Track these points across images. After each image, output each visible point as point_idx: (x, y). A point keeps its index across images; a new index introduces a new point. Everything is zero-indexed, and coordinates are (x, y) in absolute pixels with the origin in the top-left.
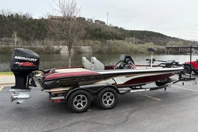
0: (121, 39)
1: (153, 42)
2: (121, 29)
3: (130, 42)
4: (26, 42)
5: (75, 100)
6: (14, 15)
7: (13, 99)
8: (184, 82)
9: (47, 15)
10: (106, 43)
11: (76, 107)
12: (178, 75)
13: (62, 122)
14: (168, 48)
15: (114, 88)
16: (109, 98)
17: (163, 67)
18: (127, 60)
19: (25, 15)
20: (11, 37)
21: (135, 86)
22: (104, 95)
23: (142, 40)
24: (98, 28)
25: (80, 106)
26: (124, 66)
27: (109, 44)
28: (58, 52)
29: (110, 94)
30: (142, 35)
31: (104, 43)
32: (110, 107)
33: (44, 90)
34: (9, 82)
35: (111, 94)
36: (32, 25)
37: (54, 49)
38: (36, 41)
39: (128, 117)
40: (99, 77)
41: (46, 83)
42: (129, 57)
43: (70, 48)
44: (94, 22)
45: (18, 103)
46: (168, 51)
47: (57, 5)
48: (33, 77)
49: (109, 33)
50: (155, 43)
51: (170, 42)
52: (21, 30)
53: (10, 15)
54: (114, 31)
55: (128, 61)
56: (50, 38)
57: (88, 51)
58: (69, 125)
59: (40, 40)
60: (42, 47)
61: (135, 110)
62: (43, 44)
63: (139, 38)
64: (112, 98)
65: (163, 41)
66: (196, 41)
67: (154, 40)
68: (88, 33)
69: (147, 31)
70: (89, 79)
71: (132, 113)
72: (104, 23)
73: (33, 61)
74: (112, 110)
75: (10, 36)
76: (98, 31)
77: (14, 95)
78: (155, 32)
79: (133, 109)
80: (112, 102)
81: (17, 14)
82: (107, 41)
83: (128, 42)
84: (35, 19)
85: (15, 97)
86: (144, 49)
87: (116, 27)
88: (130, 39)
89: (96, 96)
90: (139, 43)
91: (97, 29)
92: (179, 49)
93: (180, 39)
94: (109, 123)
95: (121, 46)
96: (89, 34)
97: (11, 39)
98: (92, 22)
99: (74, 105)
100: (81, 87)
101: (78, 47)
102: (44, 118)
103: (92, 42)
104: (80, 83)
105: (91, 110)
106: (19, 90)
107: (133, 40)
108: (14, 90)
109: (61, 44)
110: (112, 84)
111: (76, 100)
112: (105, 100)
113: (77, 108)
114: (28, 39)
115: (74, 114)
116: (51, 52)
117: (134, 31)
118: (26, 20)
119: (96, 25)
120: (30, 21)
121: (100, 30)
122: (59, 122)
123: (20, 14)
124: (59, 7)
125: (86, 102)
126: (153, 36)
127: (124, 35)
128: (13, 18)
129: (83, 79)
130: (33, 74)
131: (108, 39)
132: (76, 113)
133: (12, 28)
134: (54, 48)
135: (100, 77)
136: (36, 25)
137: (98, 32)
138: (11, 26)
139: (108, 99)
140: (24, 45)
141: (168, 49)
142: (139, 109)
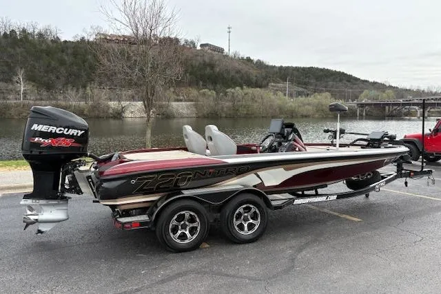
0: (260, 87)
1: (329, 91)
2: (260, 64)
3: (280, 93)
4: (45, 93)
5: (173, 222)
6: (18, 33)
7: (28, 224)
8: (408, 180)
9: (92, 31)
10: (226, 94)
11: (175, 238)
12: (396, 164)
13: (146, 273)
14: (362, 105)
15: (259, 195)
16: (249, 217)
17: (363, 147)
18: (286, 131)
19: (43, 32)
20: (11, 81)
21: (303, 190)
22: (237, 212)
23: (306, 88)
24: (207, 61)
25: (183, 237)
26: (280, 144)
27: (233, 97)
28: (118, 115)
29: (250, 209)
30: (306, 77)
31: (221, 94)
32: (251, 237)
33: (100, 201)
34: (12, 185)
35: (254, 209)
36: (60, 55)
37: (108, 109)
38: (67, 90)
39: (293, 260)
40: (225, 169)
41: (105, 185)
42: (291, 126)
43: (148, 107)
44: (199, 48)
45: (40, 232)
46: (362, 111)
47: (119, 9)
48: (75, 172)
49: (233, 73)
50: (334, 95)
51: (366, 92)
52: (34, 66)
53: (8, 33)
54: (245, 68)
55: (289, 134)
56: (100, 84)
57: (185, 111)
58: (163, 281)
59: (78, 89)
60: (82, 103)
61: (307, 244)
62: (85, 98)
63: (299, 84)
64: (254, 217)
65: (350, 90)
66: (422, 89)
67: (332, 87)
68: (186, 72)
69: (317, 69)
70: (204, 175)
71: (300, 250)
72: (221, 50)
73: (75, 134)
74: (255, 244)
75: (9, 80)
76: (208, 68)
77: (29, 213)
78: (334, 70)
79: (304, 241)
80: (256, 228)
81: (24, 31)
82: (228, 90)
83: (275, 94)
84: (66, 42)
85: (32, 218)
86: (310, 108)
87: (249, 60)
88: (279, 85)
89: (219, 214)
90: (300, 94)
91: (205, 65)
92: (387, 107)
93: (387, 85)
94: (252, 274)
95: (260, 101)
96: (188, 75)
97: (11, 86)
98: (195, 47)
99: (171, 234)
100: (187, 193)
101: (164, 103)
102: (104, 266)
103: (194, 92)
104: (182, 185)
105: (208, 246)
106: (42, 202)
107: (286, 87)
108: (29, 202)
109: (124, 98)
110: (255, 186)
111: (175, 223)
112: (239, 222)
113: (178, 241)
114: (49, 87)
115: (171, 256)
116: (101, 115)
117: (288, 68)
118: (46, 43)
119: (203, 55)
120: (55, 45)
121: (212, 66)
122: (140, 274)
123: (30, 31)
124: (124, 14)
125: (197, 227)
126: (329, 80)
127: (265, 78)
128: (16, 37)
129: (191, 176)
130: (75, 166)
131: (229, 87)
132: (177, 252)
133: (12, 62)
134: (108, 107)
135: (227, 171)
136: (67, 55)
137: (208, 70)
138: (11, 56)
139: (246, 219)
140: (42, 99)
141: (362, 107)
142: (315, 241)
